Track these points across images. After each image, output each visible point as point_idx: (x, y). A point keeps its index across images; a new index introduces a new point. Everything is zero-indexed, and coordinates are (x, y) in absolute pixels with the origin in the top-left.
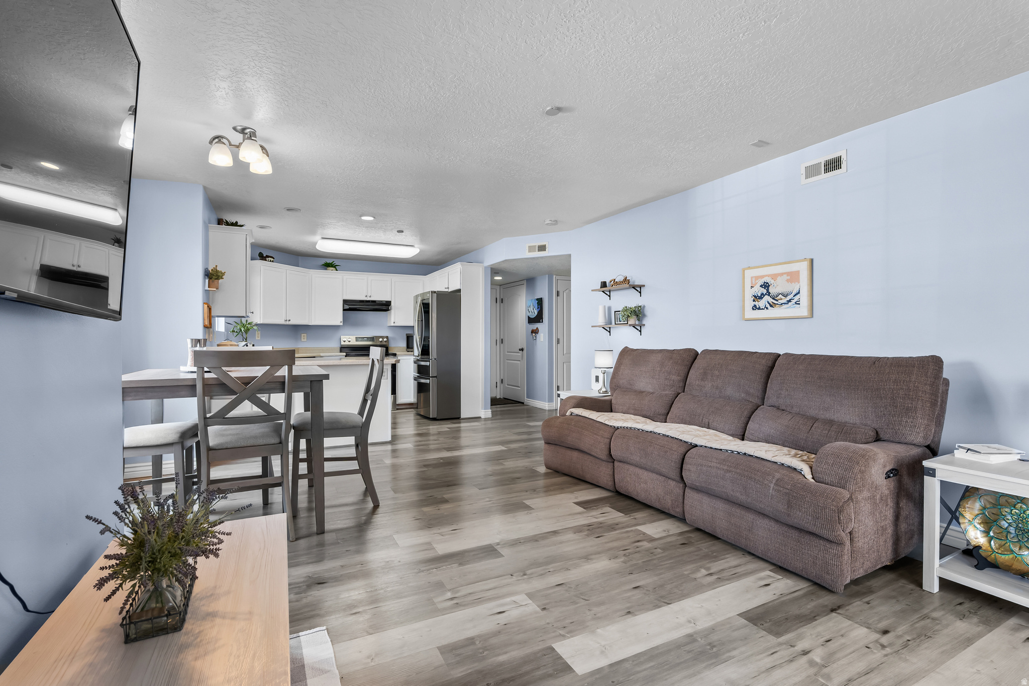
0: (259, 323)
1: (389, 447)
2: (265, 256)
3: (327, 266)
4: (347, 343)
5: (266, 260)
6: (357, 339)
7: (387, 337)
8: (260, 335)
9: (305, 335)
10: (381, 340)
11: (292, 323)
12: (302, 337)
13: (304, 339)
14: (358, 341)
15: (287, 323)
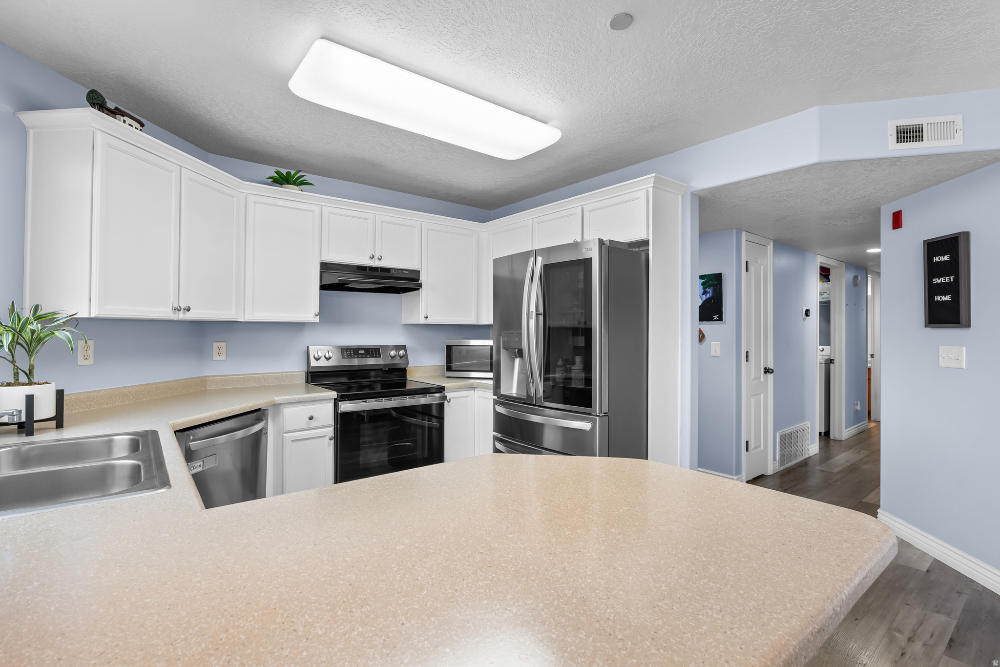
0: (83, 314)
2: (109, 106)
3: (282, 180)
4: (323, 363)
6: (344, 353)
7: (404, 347)
8: (91, 353)
9: (223, 345)
10: (393, 353)
12: (215, 351)
13: (220, 354)
14: (344, 358)
15: (180, 316)
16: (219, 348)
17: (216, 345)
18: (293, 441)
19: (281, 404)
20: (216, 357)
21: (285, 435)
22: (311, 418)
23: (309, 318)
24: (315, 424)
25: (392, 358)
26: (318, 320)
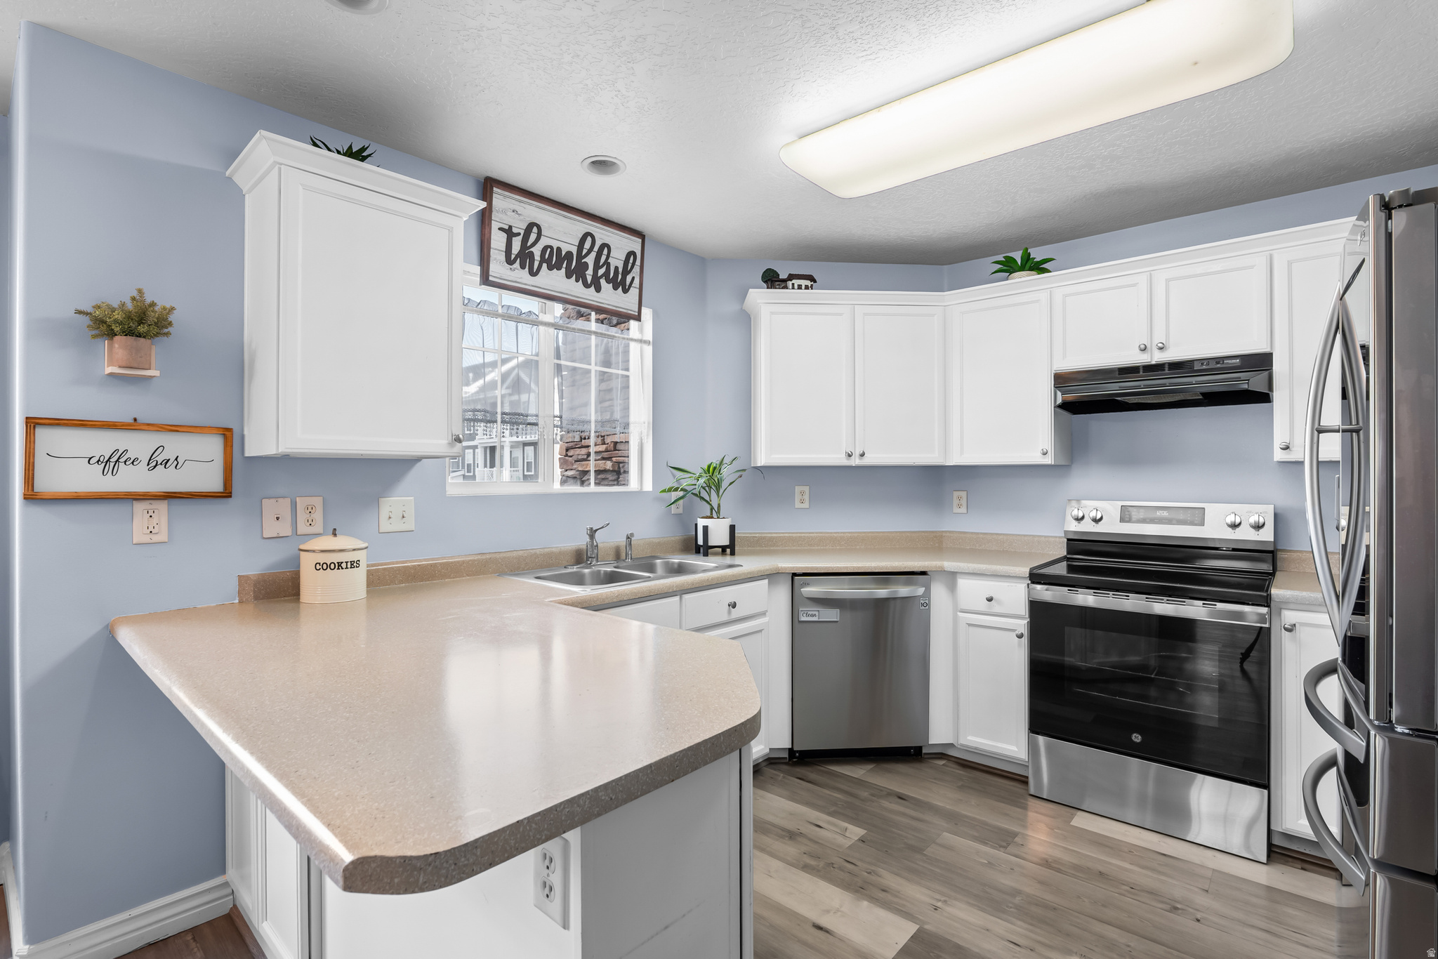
2: (783, 276)
4: (1090, 527)
5: (786, 287)
6: (1127, 515)
8: (806, 497)
9: (962, 494)
10: (1232, 519)
11: (865, 462)
12: (956, 502)
13: (960, 506)
14: (1130, 521)
15: (855, 461)
16: (960, 498)
17: (956, 494)
18: (969, 625)
19: (956, 573)
20: (956, 510)
21: (960, 614)
22: (990, 600)
23: (1035, 458)
24: (997, 609)
25: (1234, 526)
26: (1049, 460)
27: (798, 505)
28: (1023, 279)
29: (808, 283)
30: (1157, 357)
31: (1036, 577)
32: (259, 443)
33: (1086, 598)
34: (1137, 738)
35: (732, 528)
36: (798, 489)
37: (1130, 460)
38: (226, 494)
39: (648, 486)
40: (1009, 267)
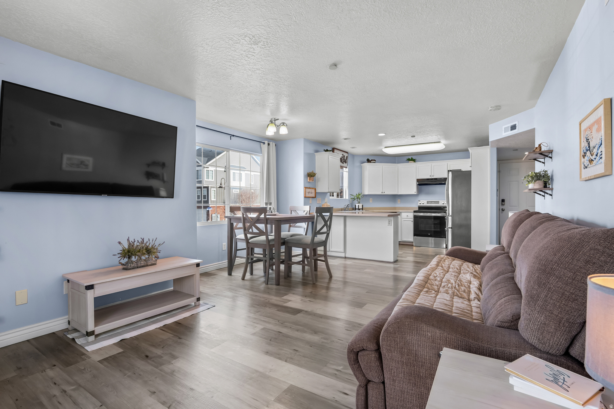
0: (366, 194)
1: (392, 265)
2: (370, 160)
4: (422, 205)
5: (371, 162)
6: (428, 202)
8: (372, 200)
9: (400, 200)
11: (385, 194)
12: (398, 201)
13: (399, 202)
14: (428, 204)
15: (383, 194)
16: (399, 201)
17: (398, 200)
18: (404, 221)
19: (401, 212)
20: (398, 203)
21: (402, 219)
22: (407, 216)
23: (414, 193)
24: (408, 218)
25: (443, 204)
26: (416, 194)
27: (370, 202)
28: (411, 164)
29: (375, 161)
30: (432, 177)
31: (415, 212)
32: (318, 191)
33: (422, 214)
34: (429, 234)
35: (363, 205)
36: (370, 199)
37: (428, 193)
38: (315, 197)
39: (347, 198)
40: (409, 160)
